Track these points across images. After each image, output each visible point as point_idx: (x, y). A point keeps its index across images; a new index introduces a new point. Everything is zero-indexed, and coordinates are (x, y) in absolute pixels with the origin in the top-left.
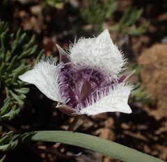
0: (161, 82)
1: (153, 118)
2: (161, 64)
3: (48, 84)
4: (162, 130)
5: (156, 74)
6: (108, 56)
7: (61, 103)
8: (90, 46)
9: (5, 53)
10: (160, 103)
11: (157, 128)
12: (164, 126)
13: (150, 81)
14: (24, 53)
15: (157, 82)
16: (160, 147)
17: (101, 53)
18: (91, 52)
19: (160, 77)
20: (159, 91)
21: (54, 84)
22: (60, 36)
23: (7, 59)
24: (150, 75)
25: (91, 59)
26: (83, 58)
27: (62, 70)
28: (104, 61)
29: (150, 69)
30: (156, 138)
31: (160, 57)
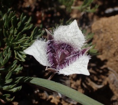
0: (105, 40)
1: (99, 59)
2: (105, 30)
3: (41, 55)
4: (104, 66)
5: (102, 35)
6: (76, 37)
7: (49, 67)
8: (65, 30)
9: (14, 29)
10: (103, 51)
11: (102, 65)
12: (105, 64)
13: (98, 39)
14: (25, 28)
15: (102, 40)
16: (103, 77)
17: (72, 35)
18: (66, 34)
19: (104, 37)
20: (103, 45)
21: (44, 54)
22: (46, 10)
23: (15, 33)
24: (99, 35)
25: (66, 38)
26: (61, 37)
27: (49, 45)
28: (73, 40)
29: (98, 32)
30: (101, 71)
31: (104, 26)
